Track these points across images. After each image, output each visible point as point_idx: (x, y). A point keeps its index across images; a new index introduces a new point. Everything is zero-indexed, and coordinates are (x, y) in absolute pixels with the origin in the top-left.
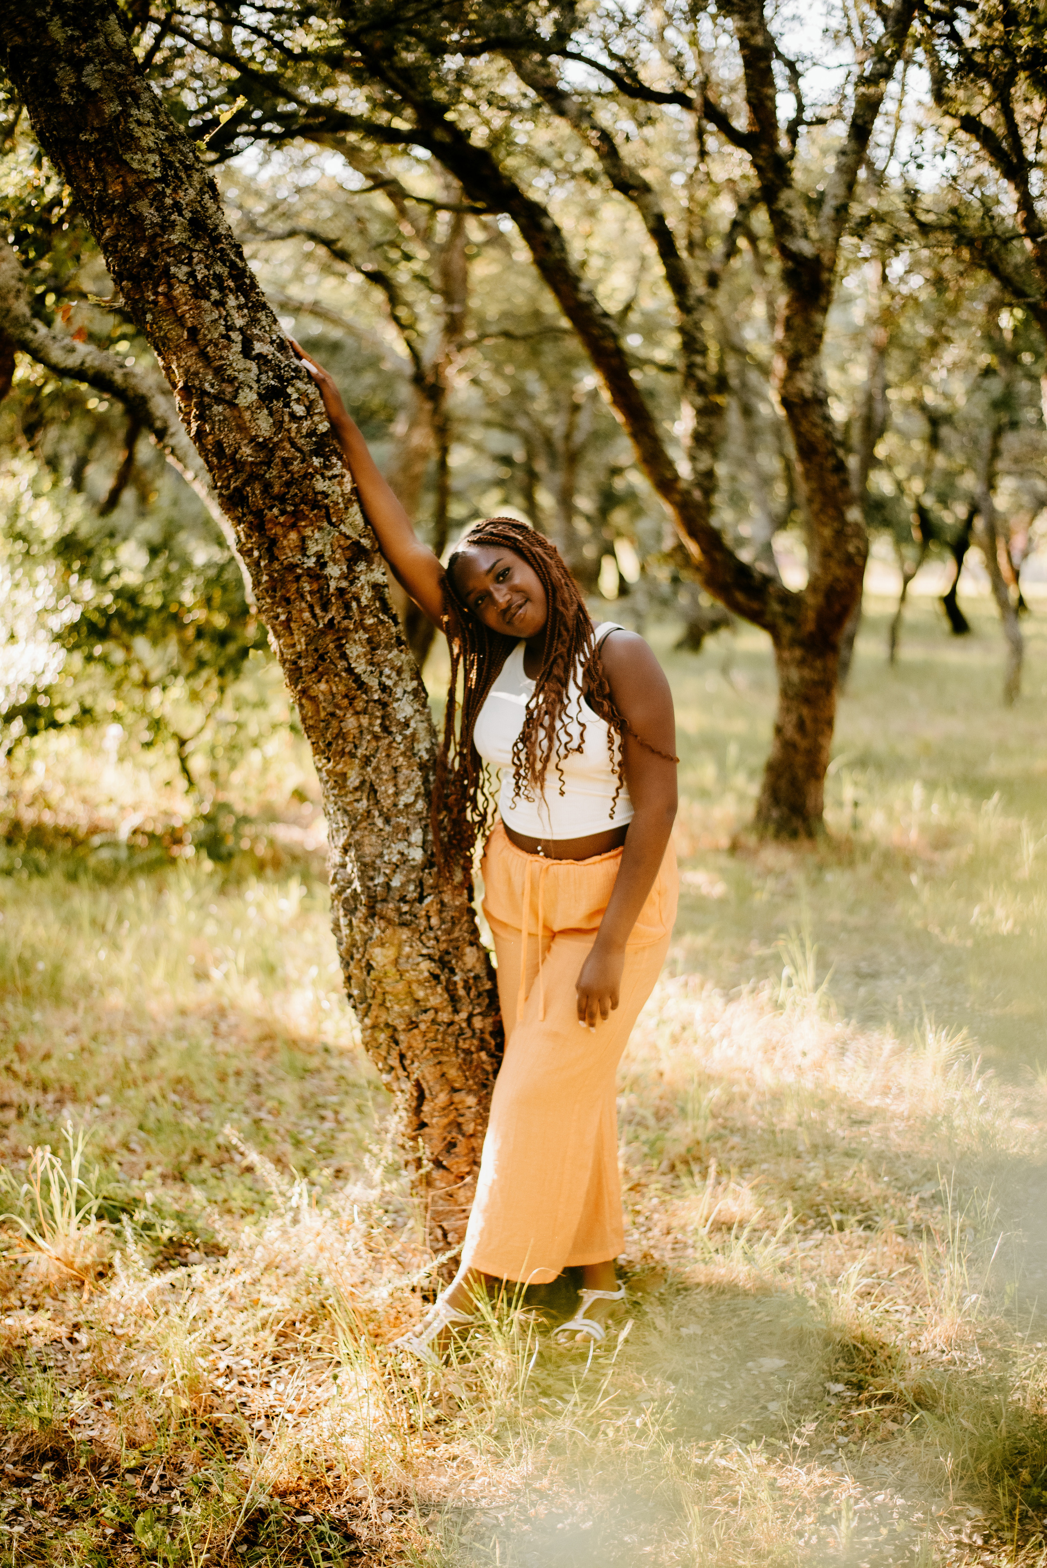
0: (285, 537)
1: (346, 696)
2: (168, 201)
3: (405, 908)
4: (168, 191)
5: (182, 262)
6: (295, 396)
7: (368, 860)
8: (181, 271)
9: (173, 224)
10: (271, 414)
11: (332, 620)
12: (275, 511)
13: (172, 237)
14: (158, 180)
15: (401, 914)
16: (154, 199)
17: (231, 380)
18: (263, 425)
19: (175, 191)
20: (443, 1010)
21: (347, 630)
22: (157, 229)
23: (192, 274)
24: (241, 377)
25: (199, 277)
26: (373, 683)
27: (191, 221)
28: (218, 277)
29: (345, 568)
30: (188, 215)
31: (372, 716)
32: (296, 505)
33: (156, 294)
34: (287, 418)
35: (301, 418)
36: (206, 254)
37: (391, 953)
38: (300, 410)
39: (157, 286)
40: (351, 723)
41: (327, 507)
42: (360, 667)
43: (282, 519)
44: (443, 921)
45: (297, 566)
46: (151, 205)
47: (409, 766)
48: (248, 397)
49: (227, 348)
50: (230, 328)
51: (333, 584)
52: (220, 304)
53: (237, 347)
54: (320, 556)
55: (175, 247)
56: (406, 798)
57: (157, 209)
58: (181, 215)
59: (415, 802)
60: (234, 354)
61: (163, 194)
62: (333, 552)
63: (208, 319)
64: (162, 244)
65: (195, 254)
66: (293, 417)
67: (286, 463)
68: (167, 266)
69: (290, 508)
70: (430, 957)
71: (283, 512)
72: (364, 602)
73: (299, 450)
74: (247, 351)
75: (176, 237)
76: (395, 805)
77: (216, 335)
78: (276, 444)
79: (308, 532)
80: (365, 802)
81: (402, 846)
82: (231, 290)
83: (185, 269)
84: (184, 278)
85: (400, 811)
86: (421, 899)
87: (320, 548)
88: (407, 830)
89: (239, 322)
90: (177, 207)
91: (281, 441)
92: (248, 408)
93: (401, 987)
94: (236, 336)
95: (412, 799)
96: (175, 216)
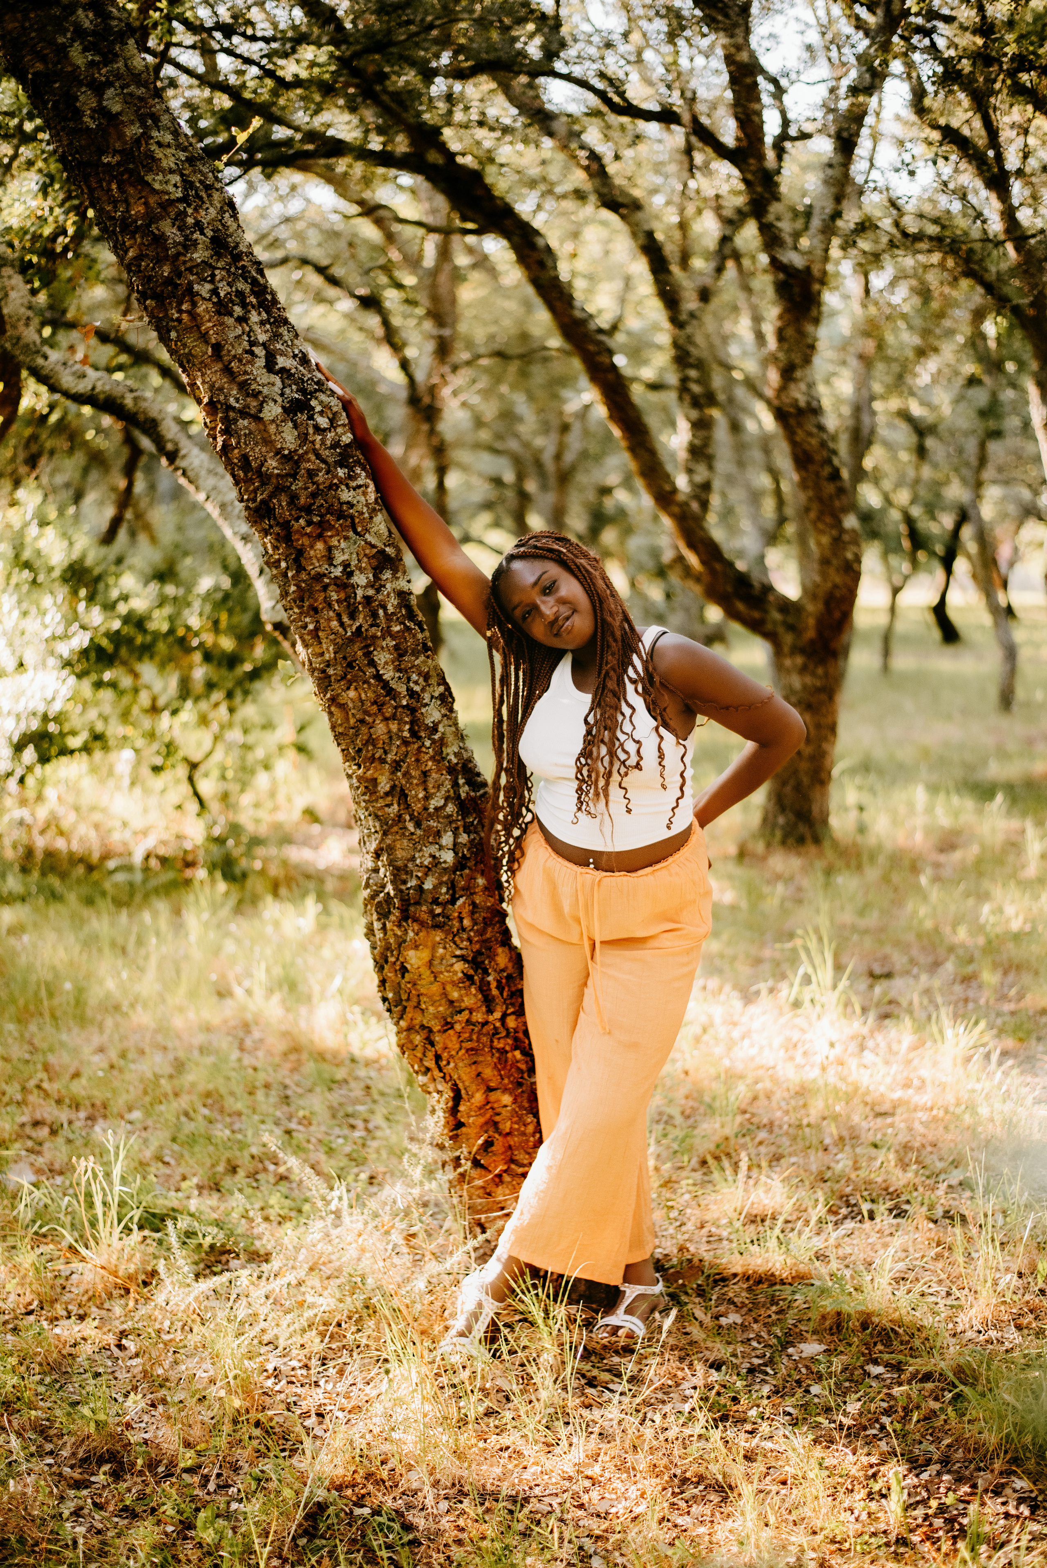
0: (312, 547)
1: (375, 703)
2: (190, 221)
3: (438, 910)
4: (190, 211)
5: (205, 280)
6: (318, 408)
7: (399, 863)
8: (204, 289)
9: (195, 243)
10: (296, 426)
11: (359, 628)
12: (302, 522)
13: (195, 256)
14: (179, 200)
15: (435, 916)
16: (176, 219)
17: (256, 394)
18: (289, 438)
19: (196, 210)
20: (478, 1009)
21: (374, 637)
22: (180, 248)
23: (215, 292)
24: (265, 391)
25: (222, 294)
26: (402, 689)
27: (213, 240)
28: (240, 294)
29: (371, 576)
30: (210, 234)
31: (401, 722)
32: (322, 516)
33: (180, 311)
34: (311, 431)
35: (325, 430)
36: (228, 271)
37: (425, 955)
38: (323, 422)
39: (180, 303)
40: (380, 729)
41: (352, 517)
42: (388, 674)
43: (308, 530)
44: (475, 923)
45: (324, 575)
46: (174, 225)
47: (439, 770)
48: (272, 411)
49: (251, 362)
50: (253, 343)
51: (360, 593)
52: (243, 320)
53: (261, 362)
54: (346, 565)
55: (198, 265)
56: (436, 802)
57: (180, 229)
58: (202, 233)
59: (445, 805)
60: (258, 369)
61: (184, 214)
62: (359, 561)
63: (232, 335)
64: (185, 262)
65: (217, 272)
66: (318, 429)
67: (311, 474)
68: (190, 285)
69: (316, 519)
70: (463, 958)
71: (309, 523)
72: (391, 609)
73: (324, 461)
74: (270, 366)
75: (199, 255)
76: (426, 809)
77: (240, 351)
78: (301, 456)
79: (334, 542)
80: (396, 806)
81: (433, 849)
82: (253, 307)
83: (208, 286)
84: (207, 296)
85: (430, 815)
86: (453, 901)
87: (346, 557)
88: (438, 834)
89: (262, 337)
90: (199, 226)
91: (306, 453)
92: (273, 421)
93: (435, 988)
94: (259, 351)
95: (442, 802)
96: (197, 235)
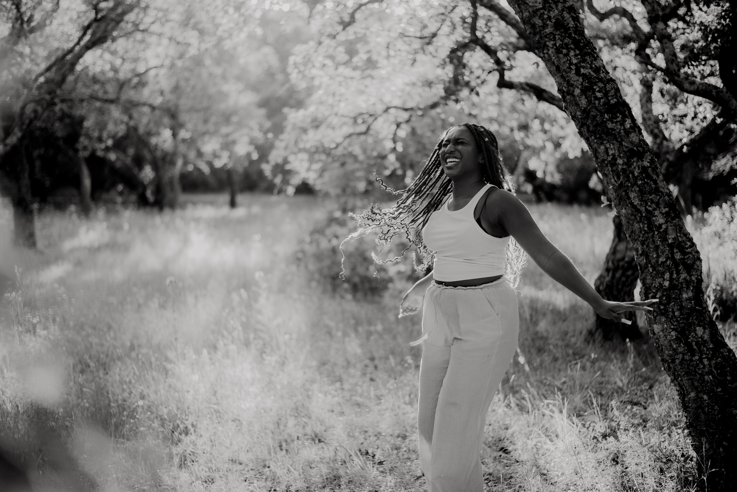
0: (599, 148)
1: (632, 215)
2: (546, 16)
3: (662, 307)
4: (546, 13)
5: (551, 40)
6: (597, 89)
7: (647, 286)
8: (550, 44)
9: (547, 25)
10: (586, 98)
11: (621, 182)
12: (593, 137)
13: (547, 30)
14: (541, 9)
15: (660, 310)
17: (572, 85)
18: (583, 102)
19: (549, 12)
20: (686, 354)
21: (628, 186)
22: (541, 28)
23: (555, 45)
24: (575, 83)
25: (558, 45)
26: (643, 209)
28: (567, 45)
29: (625, 160)
30: (553, 21)
31: (643, 223)
32: (600, 135)
33: (544, 54)
34: (593, 99)
35: (600, 98)
36: (561, 36)
37: (660, 327)
38: (599, 95)
39: (543, 50)
40: (636, 225)
41: (615, 135)
42: (636, 202)
43: (595, 141)
44: (681, 314)
45: (605, 160)
46: (540, 19)
47: (663, 245)
48: (577, 92)
49: (570, 72)
50: (571, 64)
51: (620, 167)
52: (566, 55)
54: (614, 155)
55: (548, 34)
56: (662, 259)
57: (542, 20)
58: (551, 21)
59: (666, 261)
60: (572, 75)
61: (544, 14)
62: (620, 153)
63: (562, 61)
64: (543, 33)
65: (557, 36)
66: (596, 98)
67: (595, 117)
68: (546, 42)
69: (598, 136)
70: (673, 330)
71: (596, 138)
72: (636, 174)
73: (599, 111)
74: (578, 73)
75: (548, 30)
76: (657, 262)
77: (565, 68)
78: (590, 110)
79: (608, 146)
80: (645, 260)
81: (660, 280)
82: (572, 49)
83: (552, 42)
84: (551, 46)
85: (659, 265)
86: (669, 303)
87: (613, 152)
88: (663, 274)
89: (575, 61)
90: (549, 18)
91: (591, 108)
92: (578, 96)
93: (666, 342)
94: (573, 67)
95: (665, 259)
96: (548, 22)
